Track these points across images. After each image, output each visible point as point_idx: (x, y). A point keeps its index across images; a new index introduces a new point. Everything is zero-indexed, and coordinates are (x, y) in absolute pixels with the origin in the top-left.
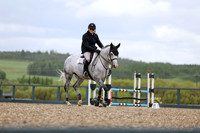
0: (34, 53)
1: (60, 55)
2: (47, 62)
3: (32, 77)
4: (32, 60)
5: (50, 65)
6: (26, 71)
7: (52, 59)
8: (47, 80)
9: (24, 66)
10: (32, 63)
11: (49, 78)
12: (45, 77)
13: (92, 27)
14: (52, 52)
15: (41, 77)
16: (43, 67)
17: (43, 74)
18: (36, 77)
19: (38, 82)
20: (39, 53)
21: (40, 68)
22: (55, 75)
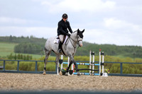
0: (19, 38)
1: (37, 39)
2: (28, 44)
3: (17, 54)
4: (17, 42)
5: (30, 46)
6: (13, 50)
7: (31, 42)
8: (28, 57)
9: (12, 46)
10: (17, 44)
11: (30, 55)
12: (26, 55)
13: (65, 16)
14: (32, 37)
15: (23, 55)
16: (25, 47)
17: (25, 52)
18: (20, 54)
19: (22, 58)
20: (22, 37)
21: (23, 48)
22: (33, 53)
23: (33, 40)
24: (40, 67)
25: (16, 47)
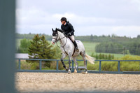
0: (100, 37)
1: (119, 37)
2: (110, 43)
3: (99, 54)
4: (99, 42)
5: (112, 45)
6: (94, 50)
7: (113, 40)
8: (110, 56)
9: (93, 46)
10: (99, 44)
11: (112, 54)
12: (108, 54)
14: (113, 36)
15: (105, 54)
16: (107, 46)
17: (107, 52)
18: (102, 54)
19: (103, 58)
20: (104, 36)
21: (104, 48)
22: (115, 53)
23: (114, 39)
24: (122, 66)
25: (97, 47)
